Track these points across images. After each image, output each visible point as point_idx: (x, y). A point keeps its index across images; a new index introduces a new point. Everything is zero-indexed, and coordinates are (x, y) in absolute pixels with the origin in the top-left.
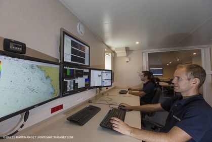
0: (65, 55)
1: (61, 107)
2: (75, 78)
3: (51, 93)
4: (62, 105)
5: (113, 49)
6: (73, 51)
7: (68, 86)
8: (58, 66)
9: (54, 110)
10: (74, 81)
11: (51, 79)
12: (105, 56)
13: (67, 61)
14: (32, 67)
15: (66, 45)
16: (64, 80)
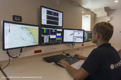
0: (42, 20)
1: (40, 51)
2: (50, 35)
3: (33, 42)
4: (41, 50)
5: (93, 10)
6: (48, 17)
7: (45, 40)
8: (38, 28)
9: (36, 52)
10: (49, 37)
11: (33, 34)
12: (82, 17)
13: (44, 24)
14: (22, 28)
15: (43, 14)
16: (42, 36)
